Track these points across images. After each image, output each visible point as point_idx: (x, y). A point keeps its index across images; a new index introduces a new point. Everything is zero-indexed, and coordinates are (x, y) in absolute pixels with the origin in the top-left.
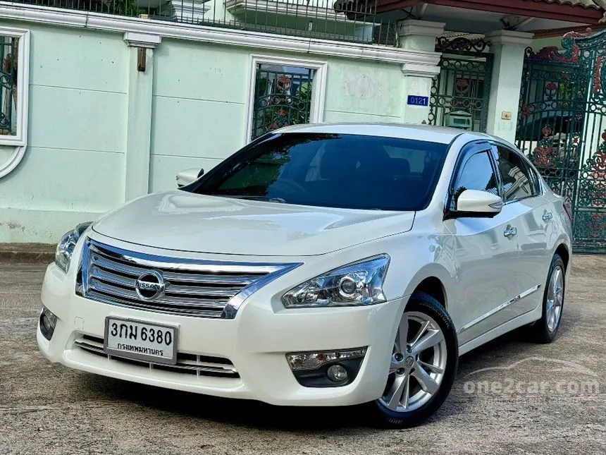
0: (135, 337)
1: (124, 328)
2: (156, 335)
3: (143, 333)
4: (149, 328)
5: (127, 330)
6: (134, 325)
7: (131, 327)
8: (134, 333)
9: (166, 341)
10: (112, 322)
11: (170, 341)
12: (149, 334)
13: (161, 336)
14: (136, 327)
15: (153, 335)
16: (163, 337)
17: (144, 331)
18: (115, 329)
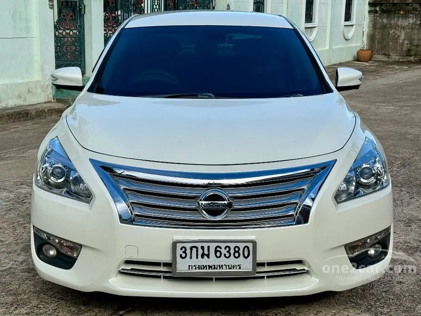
0: (208, 256)
1: (194, 250)
2: (232, 251)
3: (216, 251)
4: (223, 245)
5: (197, 251)
6: (205, 245)
7: (203, 248)
8: (206, 252)
9: (244, 254)
10: (179, 246)
11: (249, 254)
12: (224, 251)
13: (238, 252)
14: (209, 247)
15: (228, 252)
16: (241, 252)
17: (218, 249)
18: (185, 252)
